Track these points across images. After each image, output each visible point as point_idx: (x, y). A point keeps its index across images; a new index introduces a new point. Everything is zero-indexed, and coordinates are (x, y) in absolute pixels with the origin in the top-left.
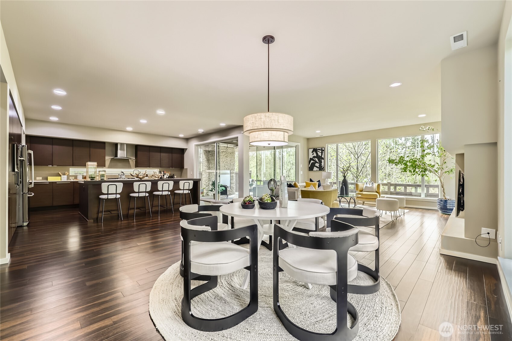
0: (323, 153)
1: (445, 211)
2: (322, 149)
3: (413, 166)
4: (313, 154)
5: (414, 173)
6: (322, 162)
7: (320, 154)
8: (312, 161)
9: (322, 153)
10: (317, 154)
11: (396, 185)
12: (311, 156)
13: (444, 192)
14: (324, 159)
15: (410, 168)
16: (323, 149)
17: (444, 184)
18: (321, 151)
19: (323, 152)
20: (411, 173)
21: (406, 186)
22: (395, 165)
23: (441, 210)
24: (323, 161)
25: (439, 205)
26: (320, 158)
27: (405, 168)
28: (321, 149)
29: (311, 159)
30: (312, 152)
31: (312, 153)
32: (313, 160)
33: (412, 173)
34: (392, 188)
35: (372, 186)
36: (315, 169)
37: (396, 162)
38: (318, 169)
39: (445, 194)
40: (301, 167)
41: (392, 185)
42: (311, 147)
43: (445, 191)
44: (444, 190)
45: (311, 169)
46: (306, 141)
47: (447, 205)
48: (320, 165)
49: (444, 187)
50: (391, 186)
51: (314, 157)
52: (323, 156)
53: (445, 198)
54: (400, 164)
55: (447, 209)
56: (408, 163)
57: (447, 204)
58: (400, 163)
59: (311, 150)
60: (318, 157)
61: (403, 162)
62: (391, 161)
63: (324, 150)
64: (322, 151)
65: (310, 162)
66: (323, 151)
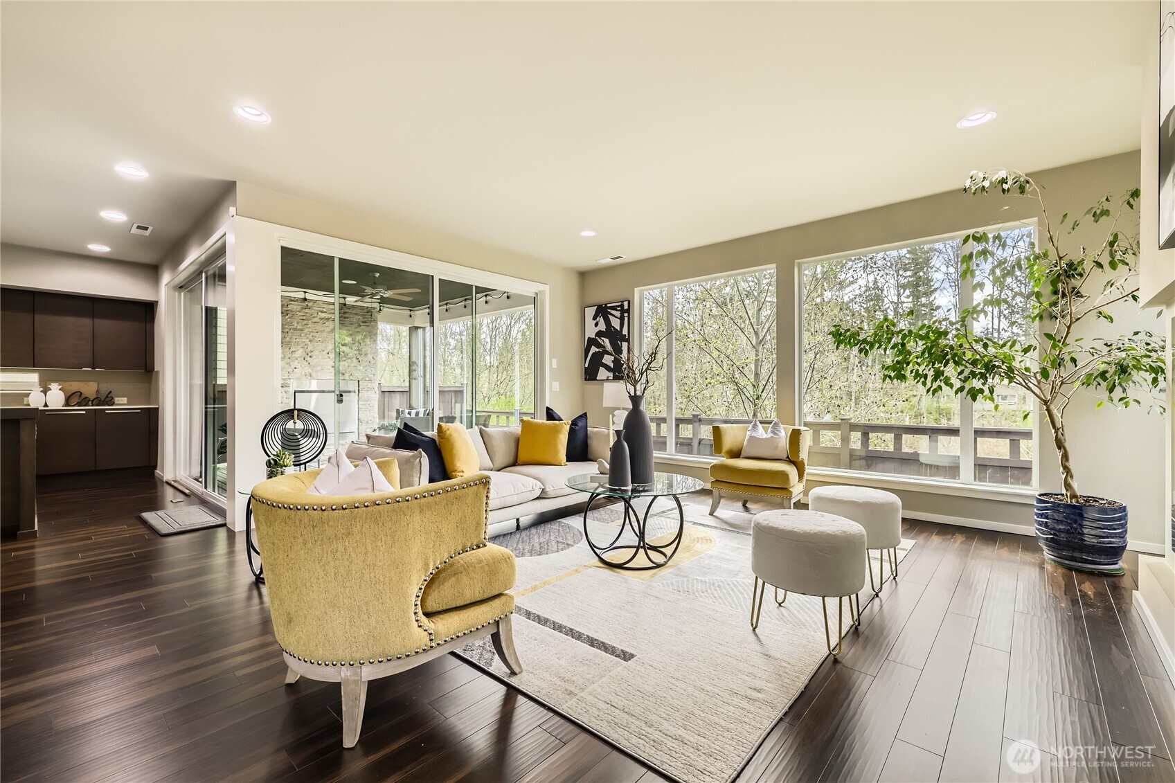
0: (626, 319)
1: (1077, 555)
2: (622, 306)
3: (930, 354)
4: (596, 325)
5: (935, 386)
6: (621, 351)
7: (615, 323)
8: (594, 349)
9: (622, 319)
10: (608, 322)
11: (867, 430)
12: (591, 332)
13: (1067, 469)
14: (628, 341)
15: (919, 365)
16: (626, 307)
17: (1066, 433)
18: (618, 314)
19: (626, 315)
20: (924, 384)
21: (899, 431)
22: (861, 351)
23: (1052, 548)
24: (625, 345)
25: (1046, 525)
26: (616, 337)
27: (898, 362)
28: (618, 306)
29: (592, 342)
30: (594, 318)
31: (595, 322)
32: (599, 345)
33: (929, 384)
34: (856, 437)
35: (771, 435)
36: (603, 374)
37: (865, 341)
38: (611, 375)
39: (1072, 477)
40: (555, 366)
41: (854, 427)
42: (591, 301)
43: (1072, 464)
44: (1067, 460)
45: (590, 374)
46: (574, 282)
47: (1085, 531)
48: (617, 362)
49: (1067, 445)
50: (851, 430)
51: (599, 334)
52: (625, 332)
53: (1074, 496)
54: (879, 348)
55: (1084, 548)
56: (910, 345)
57: (1082, 526)
58: (877, 345)
59: (590, 312)
60: (610, 333)
61: (889, 340)
62: (840, 337)
63: (628, 311)
64: (623, 311)
65: (587, 351)
66: (625, 311)
